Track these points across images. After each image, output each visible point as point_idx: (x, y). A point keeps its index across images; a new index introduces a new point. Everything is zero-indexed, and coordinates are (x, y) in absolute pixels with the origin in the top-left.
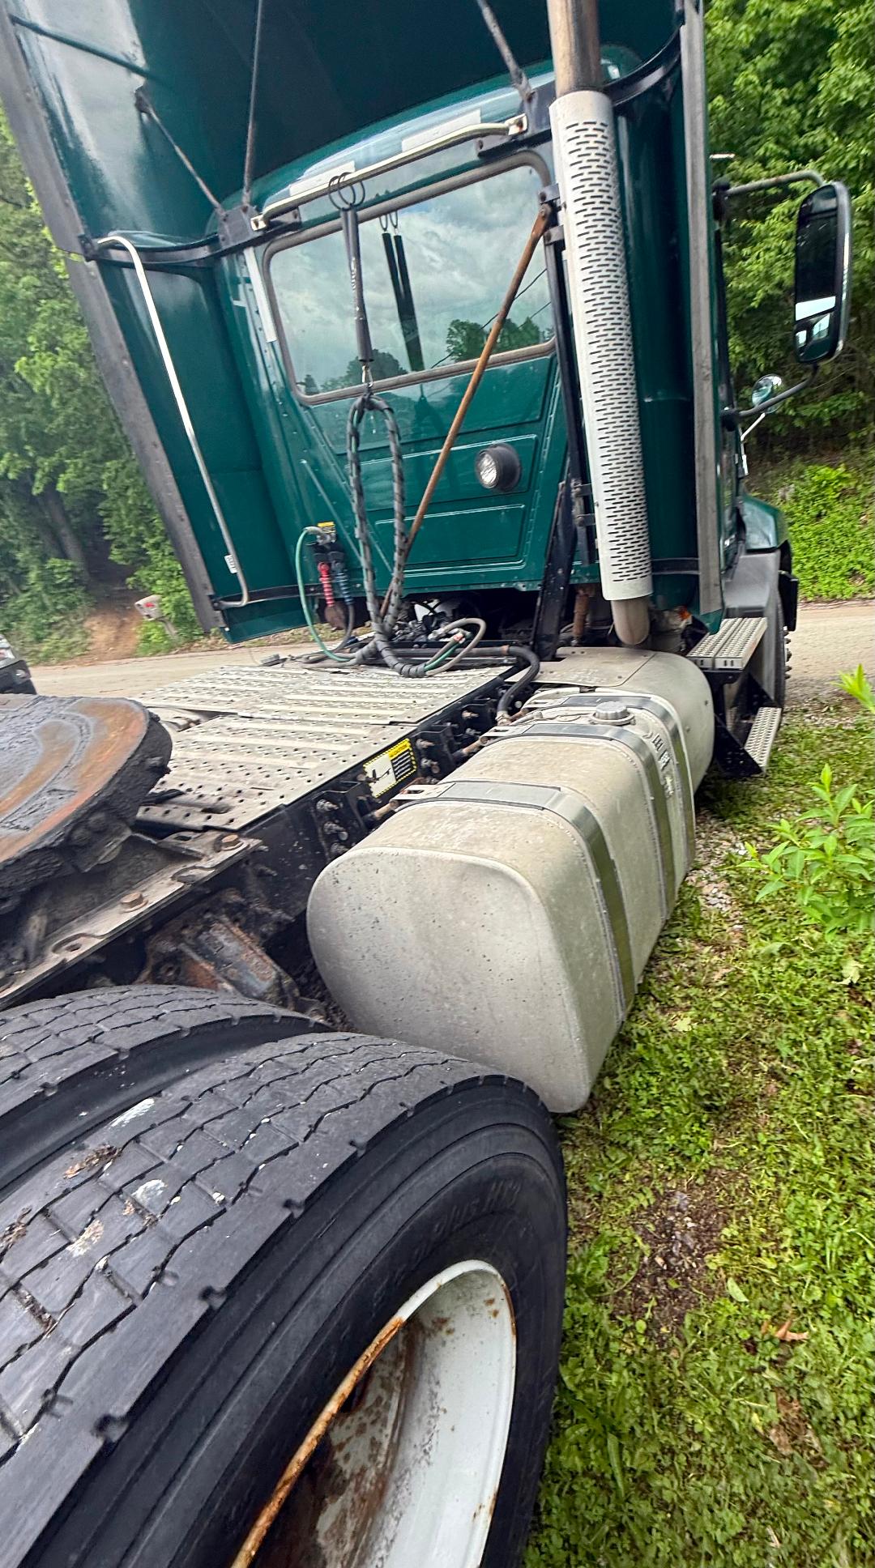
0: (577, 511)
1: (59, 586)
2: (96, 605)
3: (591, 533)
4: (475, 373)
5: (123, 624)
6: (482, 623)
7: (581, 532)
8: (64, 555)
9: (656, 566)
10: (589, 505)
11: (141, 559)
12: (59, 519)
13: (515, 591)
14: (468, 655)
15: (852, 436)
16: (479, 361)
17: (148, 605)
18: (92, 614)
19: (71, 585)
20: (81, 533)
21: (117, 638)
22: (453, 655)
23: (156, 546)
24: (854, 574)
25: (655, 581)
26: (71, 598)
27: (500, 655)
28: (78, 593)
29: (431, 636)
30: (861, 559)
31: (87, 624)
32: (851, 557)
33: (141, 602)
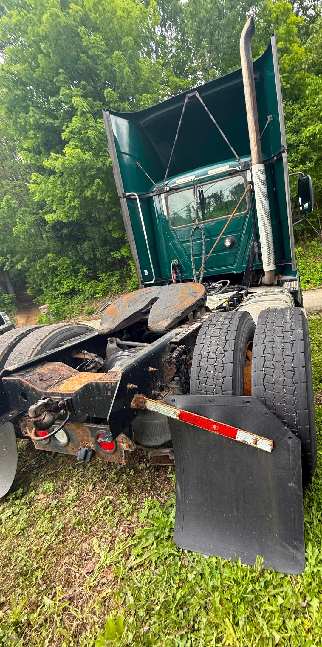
0: (256, 250)
1: (5, 304)
2: (19, 311)
3: (260, 254)
4: (230, 219)
5: (29, 317)
6: (229, 281)
7: (257, 255)
8: (7, 293)
9: (276, 263)
10: (259, 248)
11: (40, 292)
12: (7, 280)
13: (233, 274)
14: (226, 289)
15: (300, 238)
16: (231, 216)
17: (44, 308)
18: (17, 314)
19: (10, 303)
20: (14, 285)
21: (27, 322)
22: (220, 290)
23: (46, 287)
24: (308, 282)
25: (277, 266)
26: (10, 308)
27: (235, 288)
28: (13, 306)
29: (211, 286)
30: (310, 276)
31: (15, 318)
32: (306, 276)
33: (41, 307)
